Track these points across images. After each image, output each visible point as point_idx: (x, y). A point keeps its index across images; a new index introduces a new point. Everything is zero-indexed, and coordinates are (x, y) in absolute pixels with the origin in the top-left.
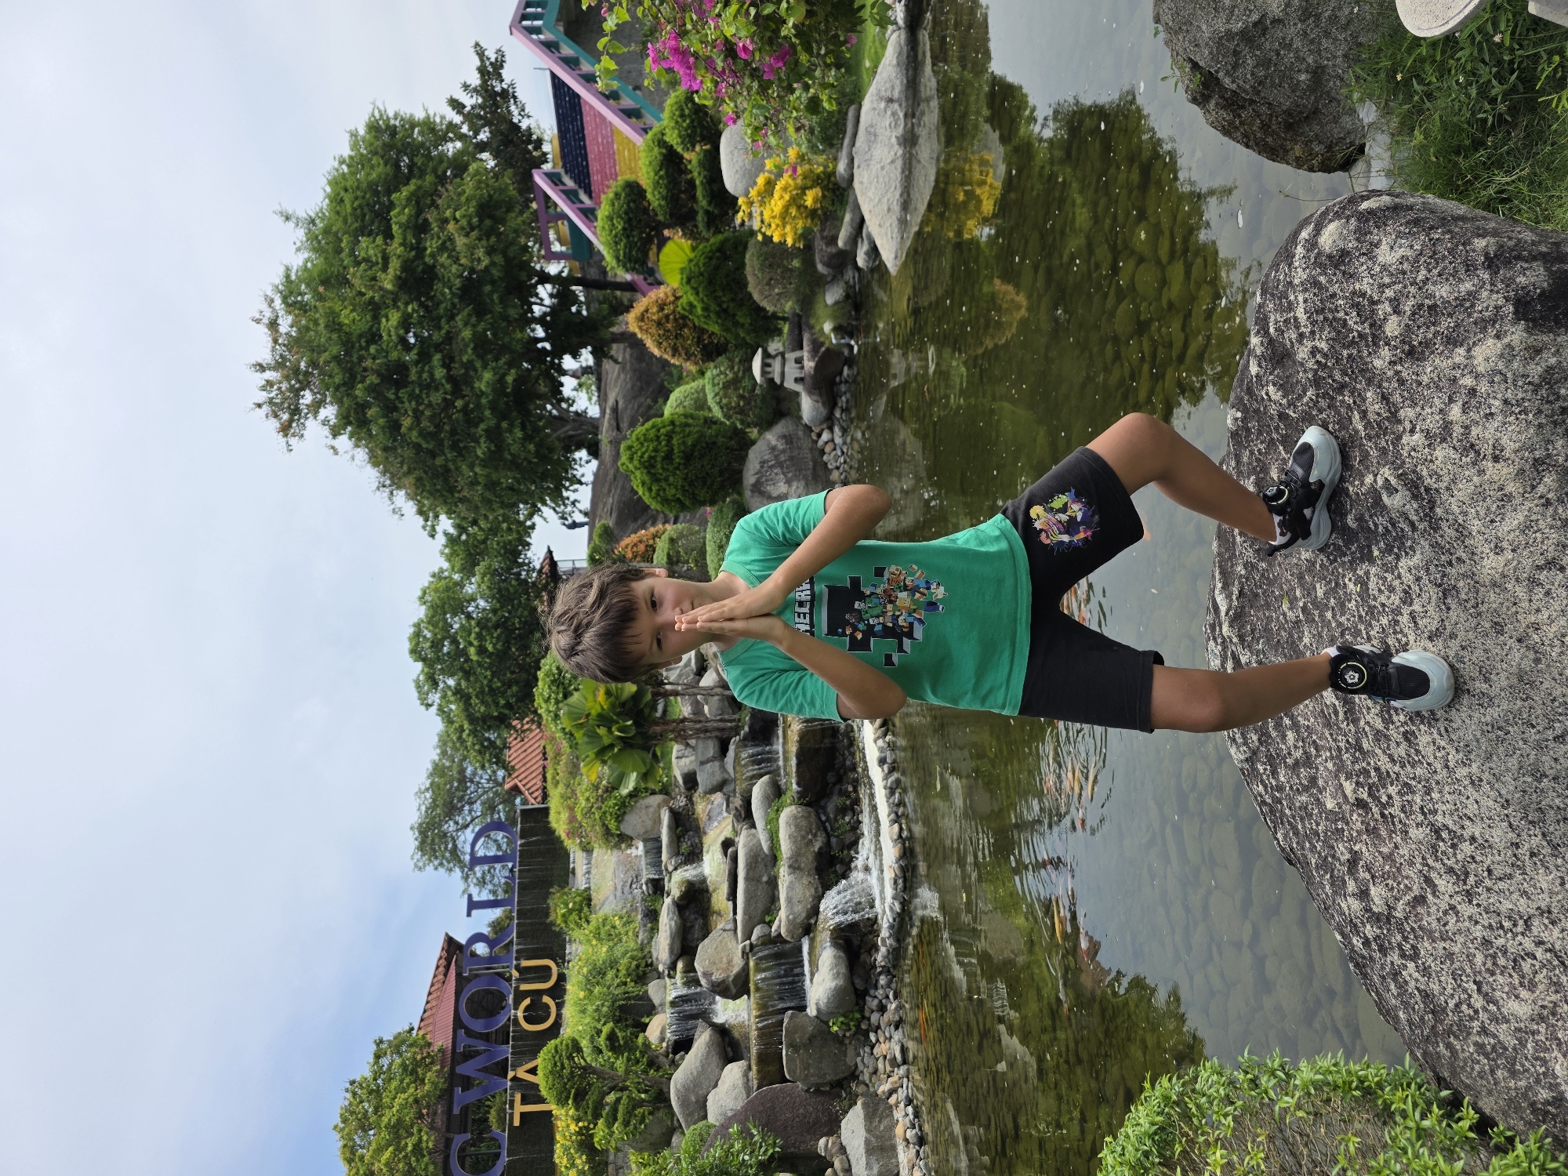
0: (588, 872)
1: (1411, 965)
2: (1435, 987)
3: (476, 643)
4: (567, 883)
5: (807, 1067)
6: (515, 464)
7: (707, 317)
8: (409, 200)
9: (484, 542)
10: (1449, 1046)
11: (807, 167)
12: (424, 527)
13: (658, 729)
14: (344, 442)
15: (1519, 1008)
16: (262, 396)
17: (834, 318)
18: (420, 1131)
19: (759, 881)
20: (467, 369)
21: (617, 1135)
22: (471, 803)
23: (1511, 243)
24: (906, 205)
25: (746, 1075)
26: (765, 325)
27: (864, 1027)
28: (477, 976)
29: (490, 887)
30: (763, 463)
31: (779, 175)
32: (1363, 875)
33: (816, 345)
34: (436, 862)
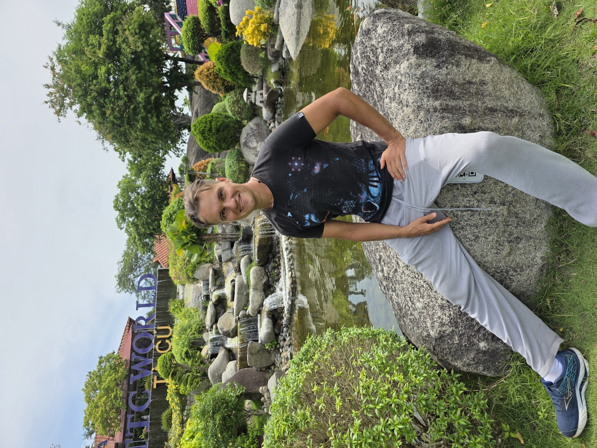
0: (183, 293)
1: (394, 294)
2: (400, 300)
3: (140, 204)
4: (176, 297)
5: (256, 361)
6: (153, 131)
7: (226, 74)
8: (110, 20)
9: (145, 164)
10: (404, 321)
11: (262, 15)
12: (120, 157)
13: (206, 237)
14: (83, 119)
15: (419, 305)
16: (48, 99)
17: (275, 78)
18: (117, 390)
19: (243, 294)
20: (133, 92)
21: (188, 389)
22: (140, 267)
23: (417, 27)
24: (298, 33)
25: (236, 365)
26: (249, 80)
27: (278, 347)
28: (140, 332)
29: (147, 299)
30: (248, 134)
31: (251, 17)
32: (383, 263)
33: (268, 88)
34: (126, 290)
